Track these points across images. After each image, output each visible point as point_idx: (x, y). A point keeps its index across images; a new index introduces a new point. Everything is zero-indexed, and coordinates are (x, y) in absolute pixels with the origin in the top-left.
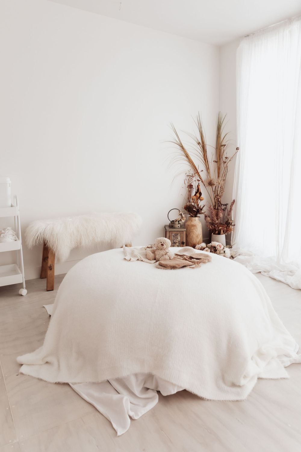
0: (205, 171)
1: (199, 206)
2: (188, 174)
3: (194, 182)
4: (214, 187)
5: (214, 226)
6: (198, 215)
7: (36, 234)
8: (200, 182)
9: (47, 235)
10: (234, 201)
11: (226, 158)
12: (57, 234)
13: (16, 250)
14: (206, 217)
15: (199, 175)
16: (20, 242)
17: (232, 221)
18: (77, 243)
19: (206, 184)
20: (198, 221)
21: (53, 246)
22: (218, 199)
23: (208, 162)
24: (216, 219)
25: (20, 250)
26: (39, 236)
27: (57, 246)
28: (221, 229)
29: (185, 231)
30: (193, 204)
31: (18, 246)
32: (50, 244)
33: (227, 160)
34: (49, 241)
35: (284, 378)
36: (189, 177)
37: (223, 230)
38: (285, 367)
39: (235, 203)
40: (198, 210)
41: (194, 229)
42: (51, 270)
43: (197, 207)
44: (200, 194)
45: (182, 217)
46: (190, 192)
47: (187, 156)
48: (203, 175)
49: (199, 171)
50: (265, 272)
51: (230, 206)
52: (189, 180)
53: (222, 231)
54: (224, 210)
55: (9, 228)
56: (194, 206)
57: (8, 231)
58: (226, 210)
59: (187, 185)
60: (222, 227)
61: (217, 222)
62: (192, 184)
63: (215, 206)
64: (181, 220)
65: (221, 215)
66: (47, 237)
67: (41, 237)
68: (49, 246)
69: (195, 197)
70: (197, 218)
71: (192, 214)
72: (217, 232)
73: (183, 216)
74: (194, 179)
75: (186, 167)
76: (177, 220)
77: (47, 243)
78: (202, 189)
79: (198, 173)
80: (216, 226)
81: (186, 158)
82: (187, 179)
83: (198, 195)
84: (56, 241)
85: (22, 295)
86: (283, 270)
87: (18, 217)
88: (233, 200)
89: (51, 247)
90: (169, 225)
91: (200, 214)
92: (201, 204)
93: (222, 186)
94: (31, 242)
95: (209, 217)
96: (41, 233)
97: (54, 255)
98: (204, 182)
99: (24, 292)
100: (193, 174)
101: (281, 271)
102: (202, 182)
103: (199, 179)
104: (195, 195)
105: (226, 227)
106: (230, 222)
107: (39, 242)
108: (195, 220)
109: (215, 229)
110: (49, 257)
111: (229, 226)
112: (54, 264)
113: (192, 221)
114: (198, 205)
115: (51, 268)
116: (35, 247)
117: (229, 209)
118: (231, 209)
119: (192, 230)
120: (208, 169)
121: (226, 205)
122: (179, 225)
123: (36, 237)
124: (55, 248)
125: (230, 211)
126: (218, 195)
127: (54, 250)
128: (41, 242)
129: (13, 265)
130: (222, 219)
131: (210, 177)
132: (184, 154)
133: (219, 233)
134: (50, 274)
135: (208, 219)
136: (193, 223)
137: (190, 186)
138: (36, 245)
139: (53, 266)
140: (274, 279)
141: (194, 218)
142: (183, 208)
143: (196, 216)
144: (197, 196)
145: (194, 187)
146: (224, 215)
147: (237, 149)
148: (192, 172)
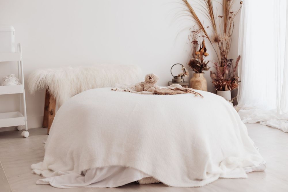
0: (211, 28)
1: (204, 61)
2: (193, 30)
3: (199, 38)
4: (220, 43)
5: (219, 82)
6: (203, 71)
7: (38, 80)
8: (205, 38)
9: (48, 82)
10: (240, 57)
11: (231, 13)
12: (58, 81)
13: (19, 94)
14: (211, 73)
15: (205, 32)
16: (23, 86)
17: (237, 78)
18: (78, 91)
19: (212, 40)
20: (203, 77)
21: (54, 92)
22: (224, 56)
23: (215, 18)
24: (221, 76)
25: (22, 94)
26: (41, 81)
27: (58, 93)
28: (225, 84)
29: (187, 85)
30: (197, 59)
31: (21, 89)
32: (51, 90)
33: (232, 14)
34: (50, 87)
35: (243, 178)
36: (193, 33)
37: (227, 85)
38: (247, 173)
39: (240, 59)
40: (202, 65)
41: (198, 85)
42: (52, 115)
43: (201, 62)
44: (205, 50)
45: (185, 73)
46: (195, 48)
47: (192, 12)
48: (209, 32)
49: (204, 27)
50: (263, 122)
51: (236, 62)
52: (193, 36)
53: (226, 87)
54: (229, 66)
55: (13, 75)
56: (198, 62)
57: (12, 77)
58: (231, 66)
59: (191, 40)
60: (226, 82)
61: (222, 78)
62: (197, 40)
63: (222, 62)
64: (184, 75)
65: (227, 72)
66: (49, 82)
67: (42, 83)
68: (50, 92)
69: (199, 53)
70: (201, 74)
71: (196, 70)
72: (221, 88)
73: (187, 71)
74: (199, 35)
75: (191, 23)
76: (180, 75)
77: (48, 89)
78: (208, 45)
79: (203, 28)
80: (221, 82)
81: (190, 14)
82: (192, 35)
83: (203, 50)
84: (57, 87)
85: (24, 137)
86: (279, 119)
87: (21, 62)
88: (238, 55)
89: (52, 92)
90: (173, 80)
91: (204, 70)
92: (206, 59)
93: (228, 42)
94: (33, 88)
95: (215, 73)
96: (42, 79)
97: (55, 101)
98: (210, 38)
99: (26, 134)
100: (198, 29)
101: (278, 120)
102: (208, 37)
103: (204, 35)
104: (200, 51)
105: (231, 83)
106: (236, 78)
107: (41, 88)
108: (199, 76)
109: (219, 85)
110: (50, 103)
111: (234, 82)
112: (55, 109)
113: (196, 77)
114: (202, 61)
115: (52, 113)
116: (37, 92)
117: (234, 65)
118: (237, 65)
119: (196, 86)
120: (214, 25)
121: (231, 60)
122: (182, 80)
123: (38, 83)
124: (56, 93)
125: (236, 67)
126: (224, 51)
127: (55, 96)
128: (42, 88)
129: (17, 112)
130: (227, 75)
131: (216, 34)
132: (189, 10)
133: (224, 89)
134: (51, 119)
135: (214, 75)
136: (197, 79)
137: (195, 42)
138: (37, 91)
139: (54, 111)
140: (270, 127)
141: (198, 74)
142: (188, 64)
143: (200, 72)
144: (201, 52)
145: (199, 43)
146: (229, 71)
147: (241, 3)
148: (197, 27)
